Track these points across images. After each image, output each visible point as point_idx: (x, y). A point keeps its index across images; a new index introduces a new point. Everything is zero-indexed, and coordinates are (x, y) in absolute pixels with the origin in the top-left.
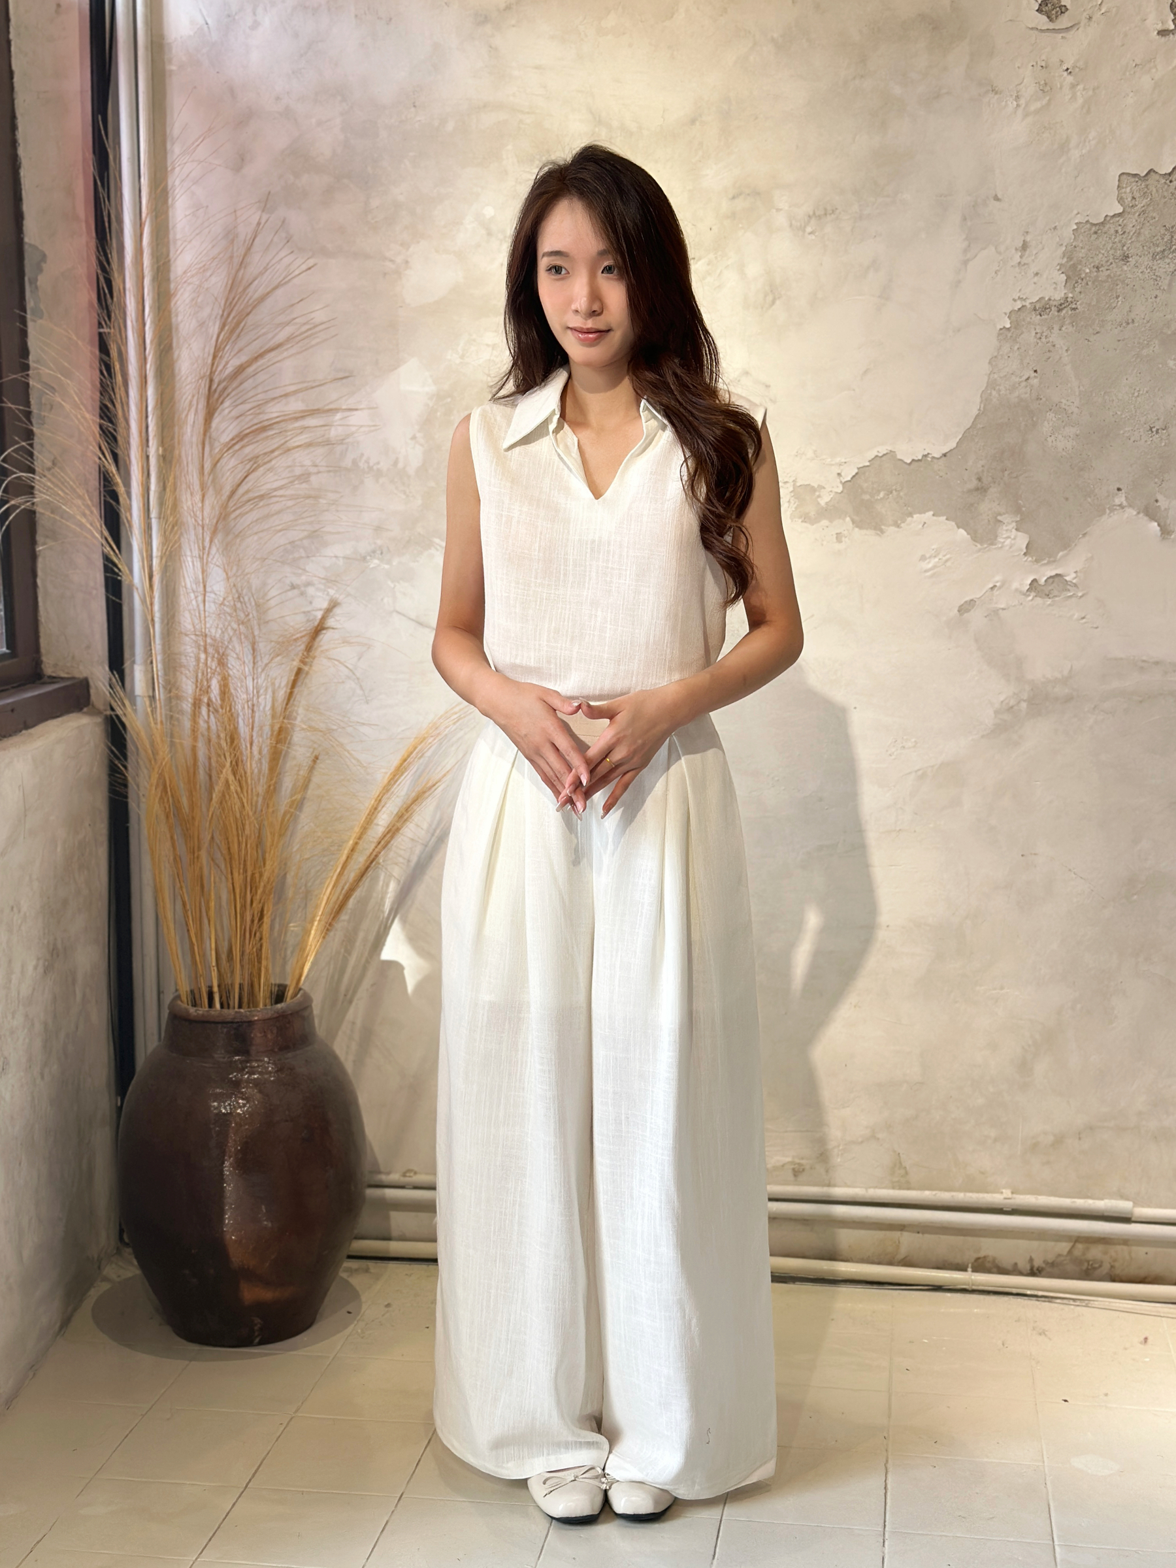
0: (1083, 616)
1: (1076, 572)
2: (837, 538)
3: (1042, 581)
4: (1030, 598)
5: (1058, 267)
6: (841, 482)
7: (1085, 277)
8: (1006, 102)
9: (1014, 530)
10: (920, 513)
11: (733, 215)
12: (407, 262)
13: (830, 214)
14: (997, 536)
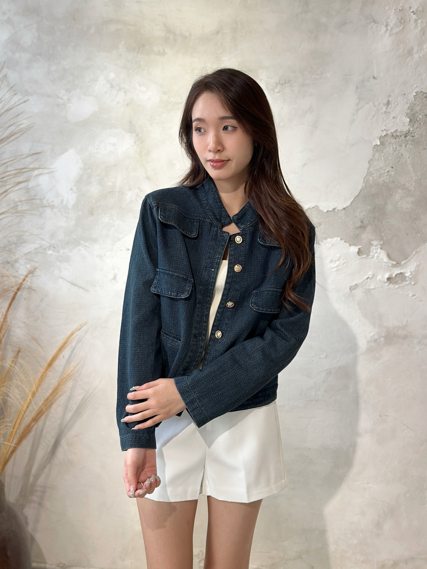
0: (414, 294)
1: (411, 272)
3: (394, 275)
4: (387, 284)
5: (405, 115)
7: (420, 121)
8: (381, 28)
9: (379, 249)
12: (69, 99)
13: (288, 83)
14: (370, 252)
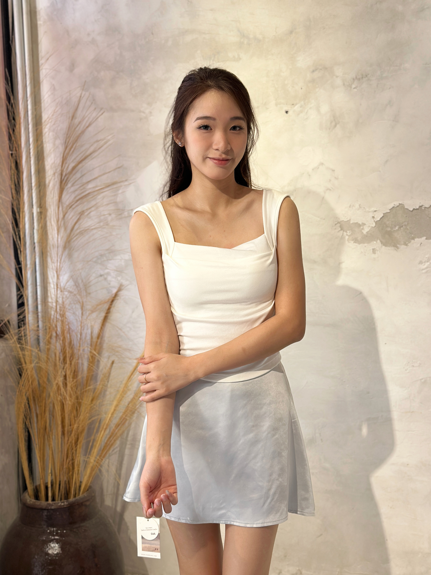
2: (373, 251)
6: (374, 221)
10: (418, 238)
11: (313, 81)
12: (151, 113)
13: (365, 77)
